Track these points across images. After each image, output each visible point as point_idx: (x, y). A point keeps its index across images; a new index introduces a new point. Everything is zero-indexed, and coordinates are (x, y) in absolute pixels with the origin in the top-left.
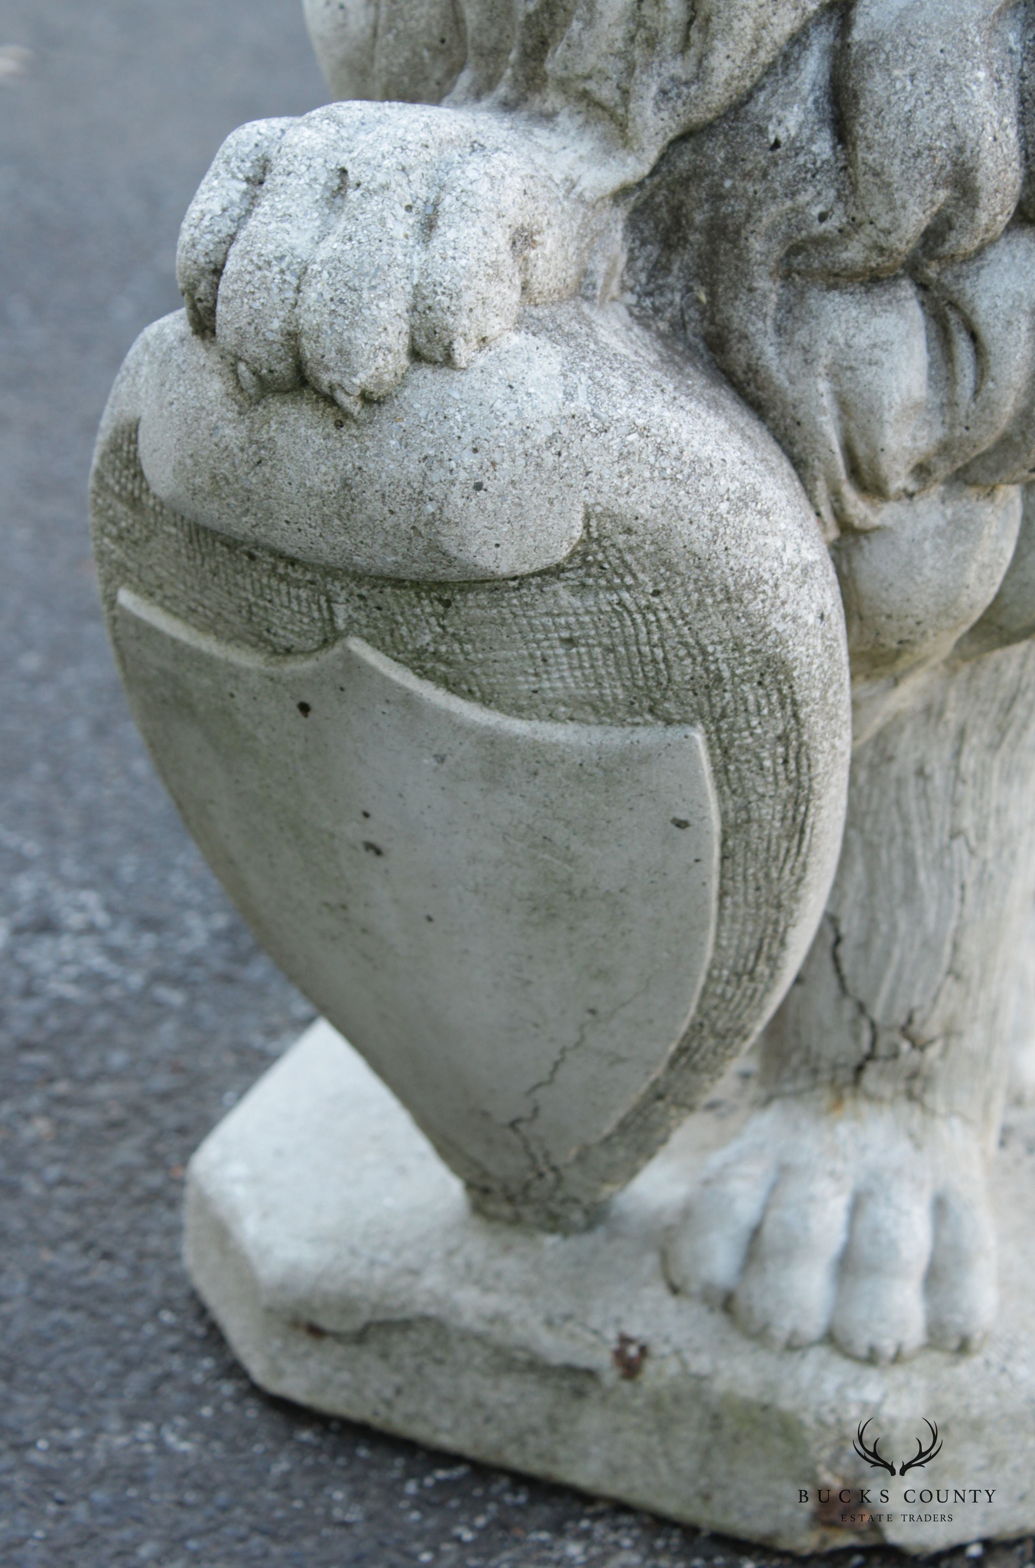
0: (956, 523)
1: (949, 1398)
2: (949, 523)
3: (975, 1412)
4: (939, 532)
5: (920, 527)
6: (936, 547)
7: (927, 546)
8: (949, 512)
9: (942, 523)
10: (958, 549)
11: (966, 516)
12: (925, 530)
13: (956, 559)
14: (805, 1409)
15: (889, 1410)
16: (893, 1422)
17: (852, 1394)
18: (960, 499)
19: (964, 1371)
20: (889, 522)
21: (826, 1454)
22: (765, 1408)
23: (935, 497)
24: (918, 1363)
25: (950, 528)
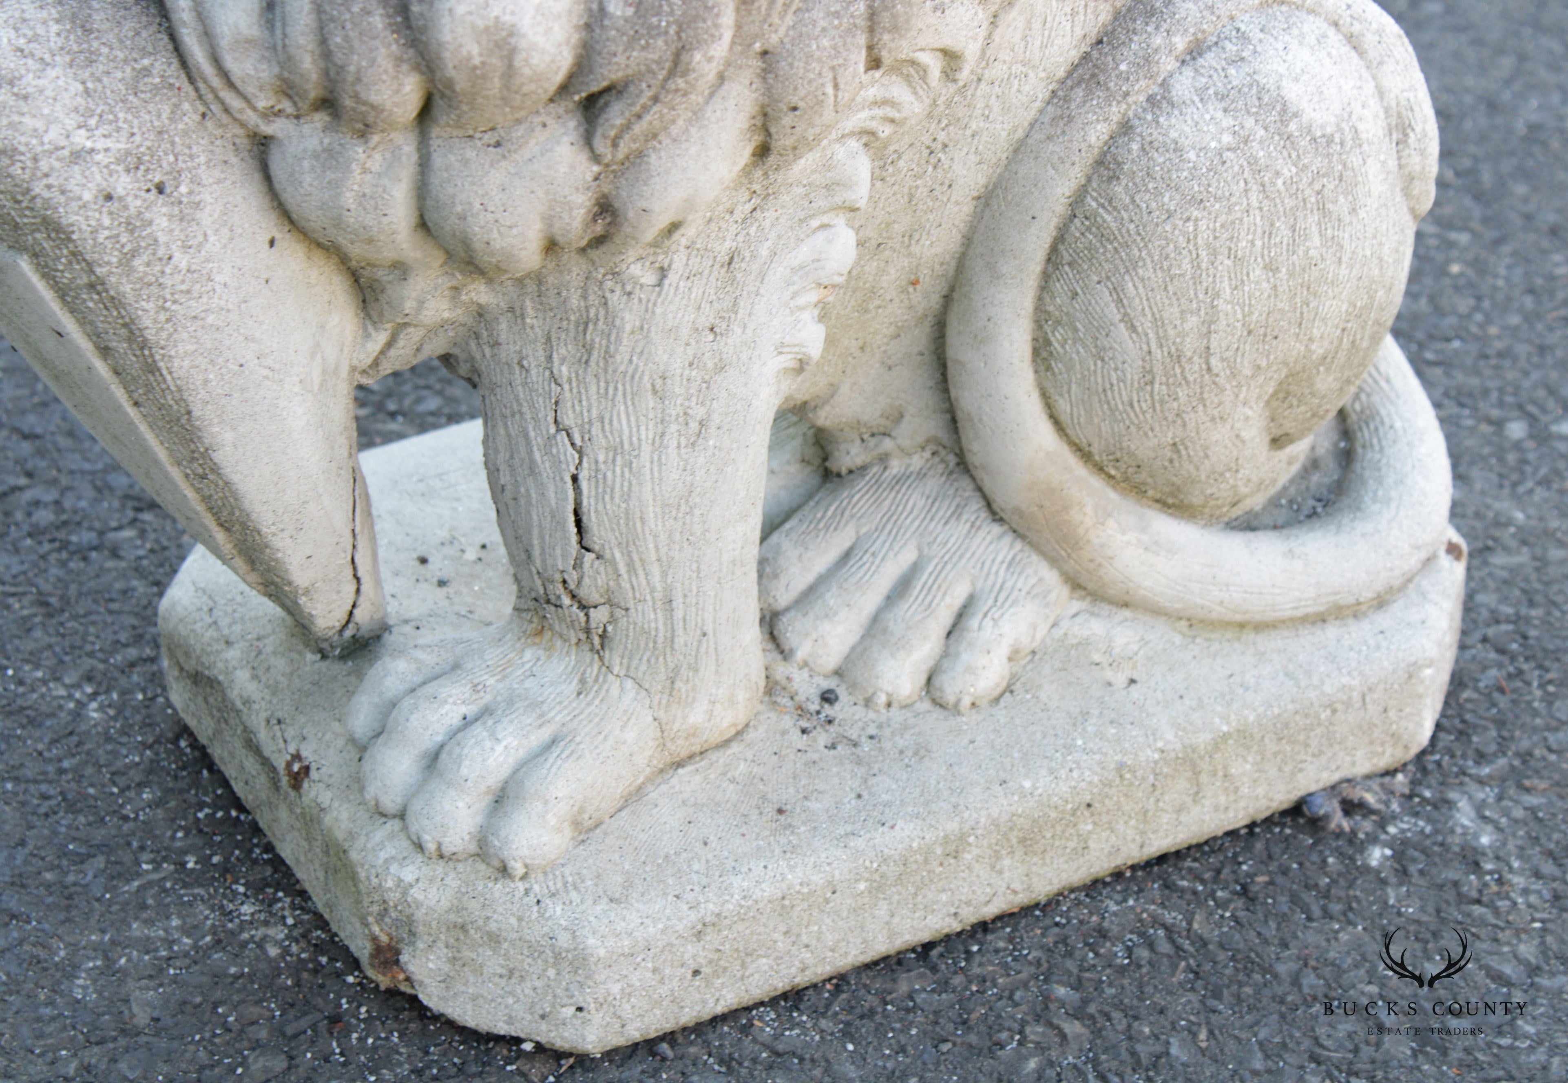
0: (329, 150)
1: (474, 905)
2: (324, 150)
3: (493, 926)
4: (316, 156)
5: (302, 146)
6: (313, 168)
7: (306, 164)
8: (327, 141)
9: (319, 148)
10: (330, 176)
11: (338, 148)
12: (305, 150)
13: (329, 183)
14: (363, 865)
15: (416, 893)
16: (419, 904)
17: (394, 868)
18: (337, 132)
19: (498, 888)
20: (280, 135)
21: (375, 908)
22: (345, 851)
23: (319, 125)
24: (460, 867)
25: (324, 155)
